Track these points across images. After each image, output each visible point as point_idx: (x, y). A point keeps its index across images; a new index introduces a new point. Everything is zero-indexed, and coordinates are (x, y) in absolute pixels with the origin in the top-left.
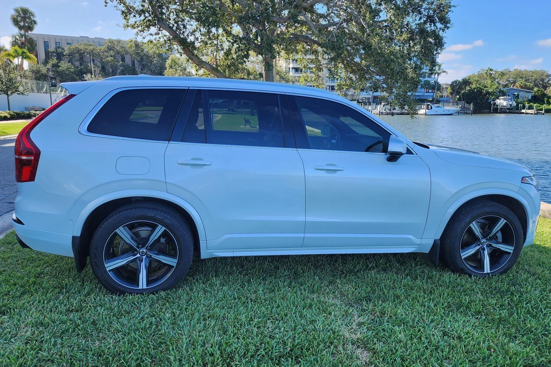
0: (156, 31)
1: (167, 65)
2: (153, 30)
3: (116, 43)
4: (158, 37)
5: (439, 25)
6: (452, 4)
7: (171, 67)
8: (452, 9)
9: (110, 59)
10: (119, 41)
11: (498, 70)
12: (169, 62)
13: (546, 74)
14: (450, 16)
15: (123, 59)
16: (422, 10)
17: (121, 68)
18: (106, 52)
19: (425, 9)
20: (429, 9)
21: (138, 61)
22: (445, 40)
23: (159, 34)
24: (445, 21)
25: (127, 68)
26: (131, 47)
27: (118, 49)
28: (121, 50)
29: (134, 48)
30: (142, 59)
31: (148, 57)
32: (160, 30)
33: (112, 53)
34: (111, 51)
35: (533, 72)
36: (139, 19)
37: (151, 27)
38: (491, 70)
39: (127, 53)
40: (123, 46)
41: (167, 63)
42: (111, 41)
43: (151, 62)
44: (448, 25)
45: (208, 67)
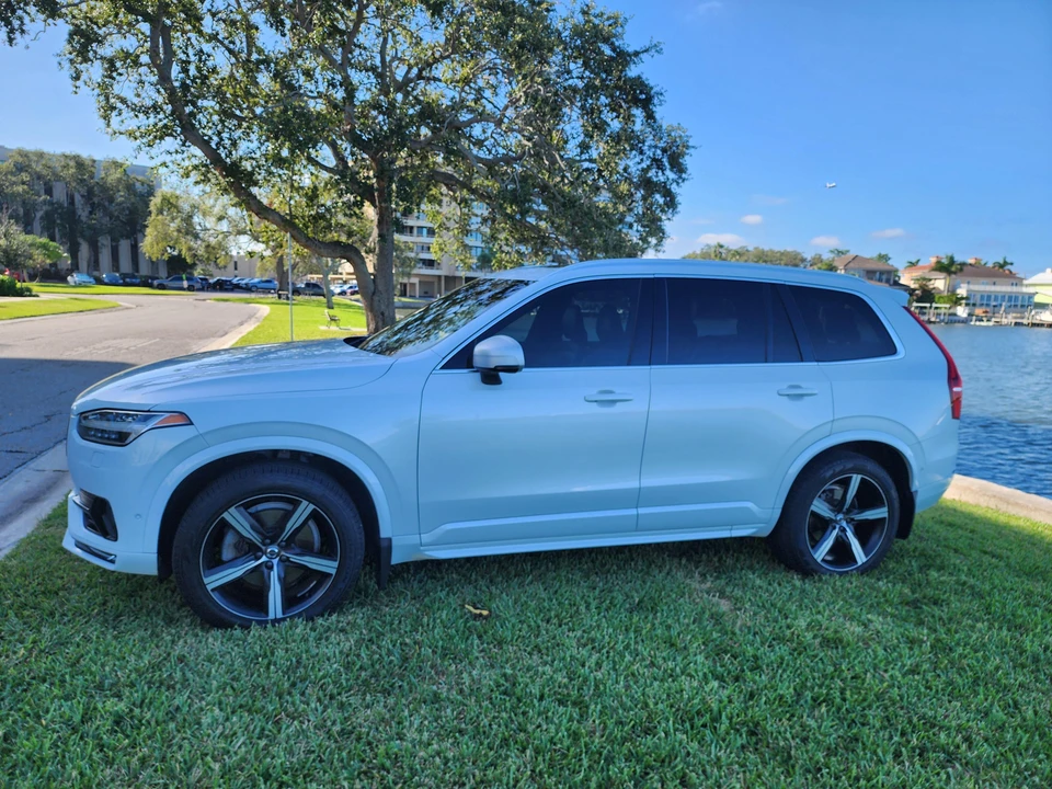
0: (177, 147)
1: (152, 208)
2: (170, 143)
3: (35, 158)
4: (179, 156)
5: (671, 175)
6: (690, 144)
7: (160, 212)
8: (691, 151)
9: (20, 189)
10: (41, 155)
11: (731, 248)
12: (155, 202)
13: (799, 257)
14: (687, 161)
15: (49, 191)
16: (645, 148)
17: (45, 208)
18: (12, 173)
19: (650, 147)
20: (656, 147)
21: (83, 196)
22: (679, 199)
23: (183, 152)
24: (679, 169)
25: (57, 209)
26: (66, 167)
27: (38, 169)
28: (44, 172)
29: (74, 170)
30: (90, 192)
31: (104, 188)
32: (184, 145)
33: (25, 177)
34: (23, 174)
35: (782, 254)
36: (144, 121)
37: (166, 138)
38: (721, 246)
39: (58, 178)
40: (50, 164)
41: (152, 203)
42: (24, 154)
43: (111, 200)
44: (684, 175)
45: (277, 219)
